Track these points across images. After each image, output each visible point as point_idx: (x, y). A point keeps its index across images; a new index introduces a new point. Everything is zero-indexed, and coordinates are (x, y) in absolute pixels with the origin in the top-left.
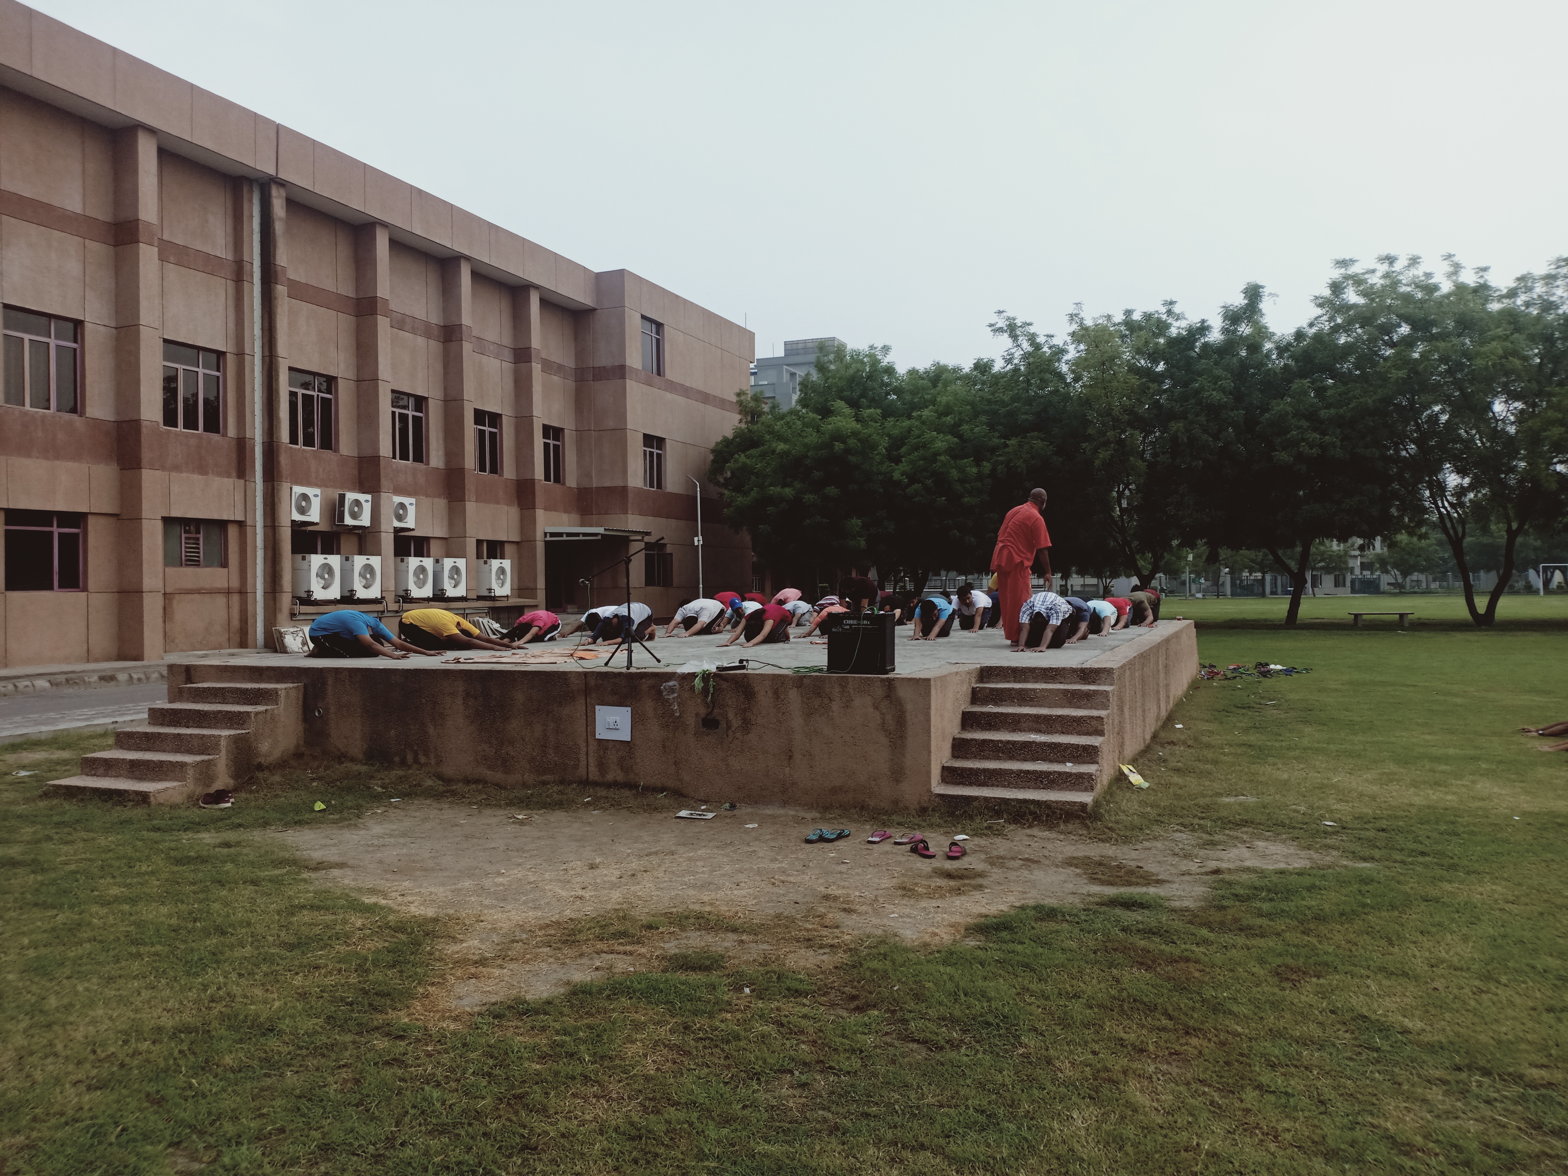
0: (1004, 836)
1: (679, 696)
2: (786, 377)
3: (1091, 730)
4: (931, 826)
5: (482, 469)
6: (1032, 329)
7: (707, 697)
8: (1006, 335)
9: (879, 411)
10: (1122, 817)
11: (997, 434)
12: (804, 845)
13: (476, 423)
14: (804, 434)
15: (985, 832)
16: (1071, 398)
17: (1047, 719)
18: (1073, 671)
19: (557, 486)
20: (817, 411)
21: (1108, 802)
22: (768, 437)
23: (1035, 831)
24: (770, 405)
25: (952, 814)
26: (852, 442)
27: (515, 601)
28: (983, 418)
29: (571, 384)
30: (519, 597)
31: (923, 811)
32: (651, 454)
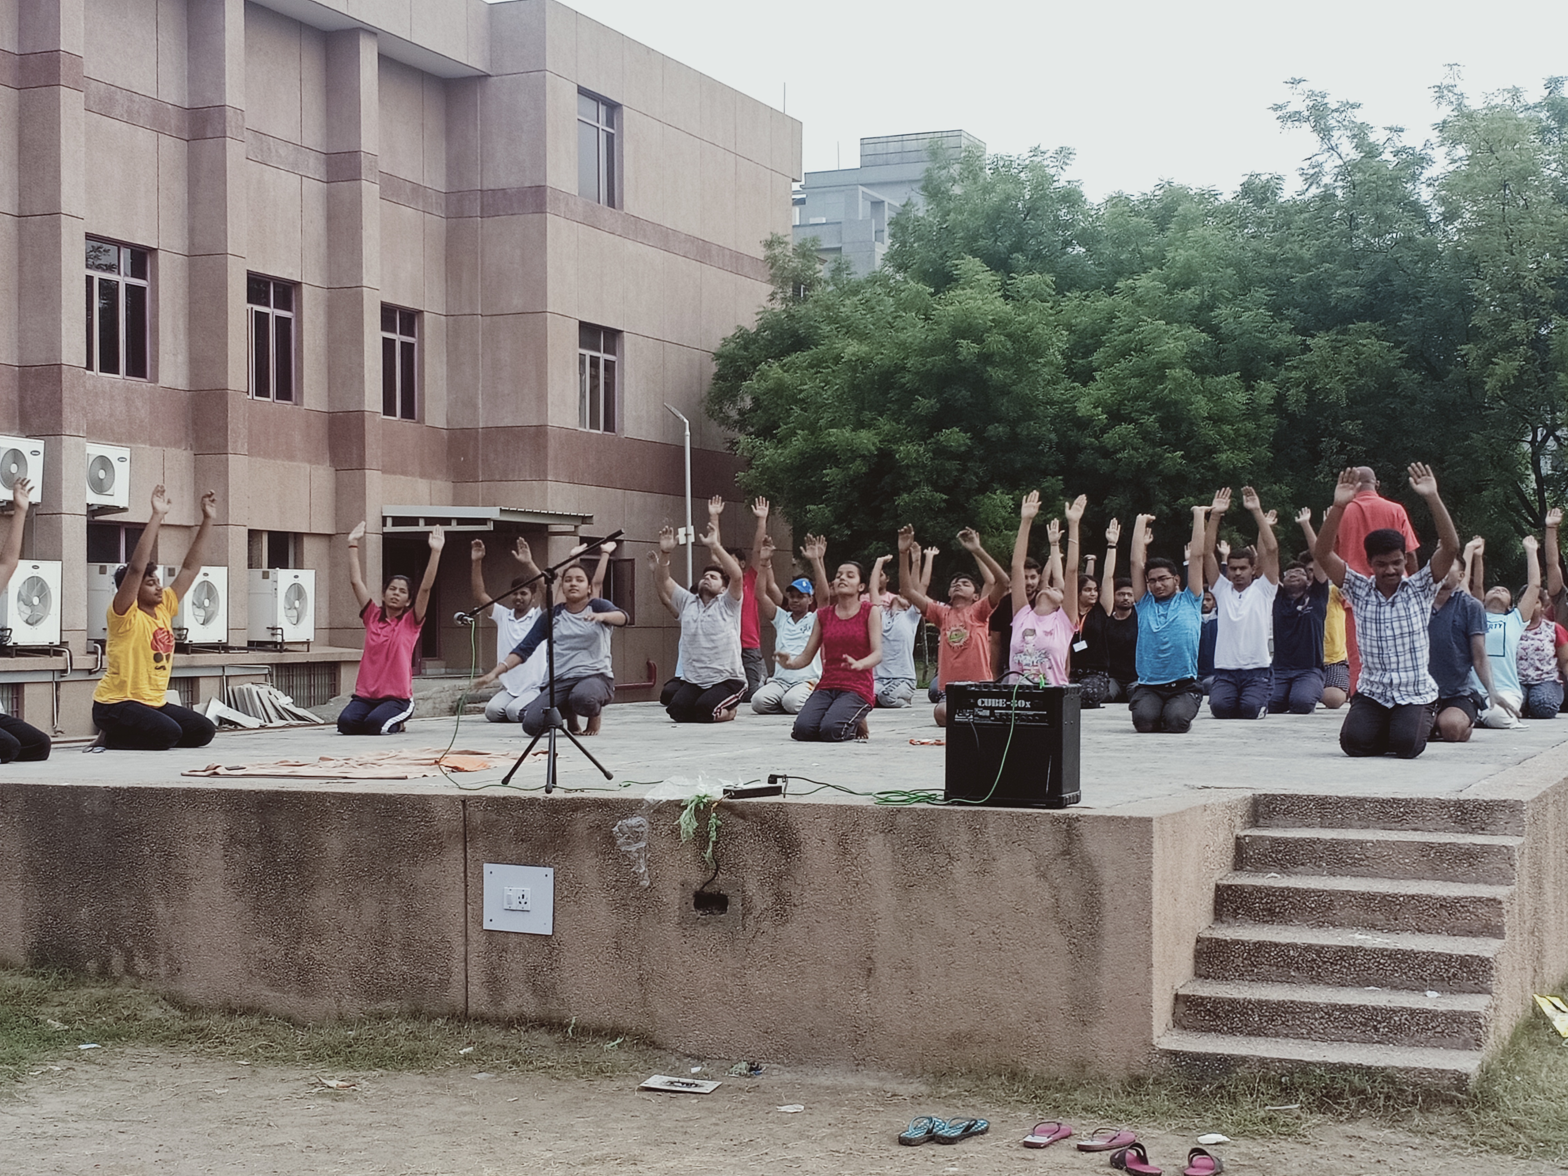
0: (1301, 1138)
1: (649, 847)
2: (863, 209)
3: (1477, 925)
4: (1152, 1113)
5: (262, 390)
6: (1359, 116)
7: (704, 848)
8: (1307, 127)
9: (1049, 278)
10: (1539, 1101)
11: (1287, 325)
12: (897, 1149)
13: (249, 301)
14: (899, 323)
15: (1262, 1127)
16: (1439, 255)
17: (1387, 902)
18: (1442, 805)
19: (408, 423)
20: (925, 277)
21: (1511, 1071)
22: (826, 328)
23: (1362, 1128)
24: (833, 266)
25: (1194, 1091)
26: (995, 341)
27: (321, 653)
28: (1260, 293)
29: (437, 223)
30: (331, 644)
31: (1136, 1084)
32: (594, 362)
